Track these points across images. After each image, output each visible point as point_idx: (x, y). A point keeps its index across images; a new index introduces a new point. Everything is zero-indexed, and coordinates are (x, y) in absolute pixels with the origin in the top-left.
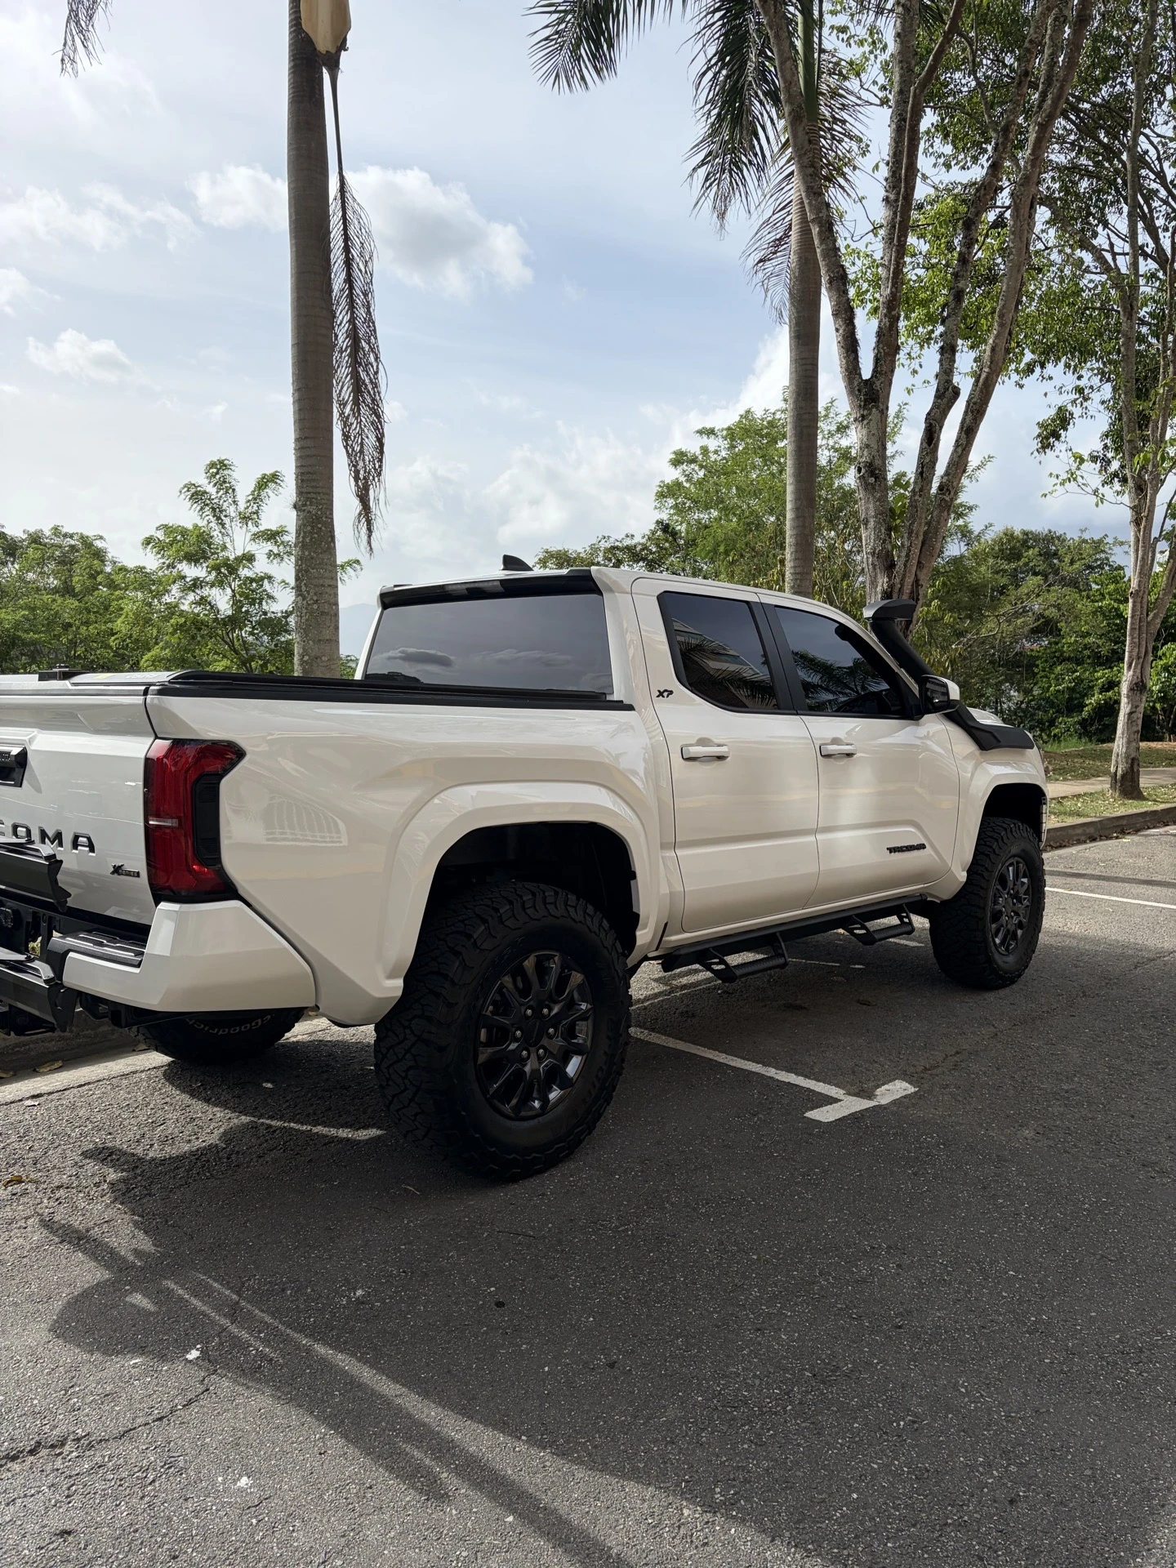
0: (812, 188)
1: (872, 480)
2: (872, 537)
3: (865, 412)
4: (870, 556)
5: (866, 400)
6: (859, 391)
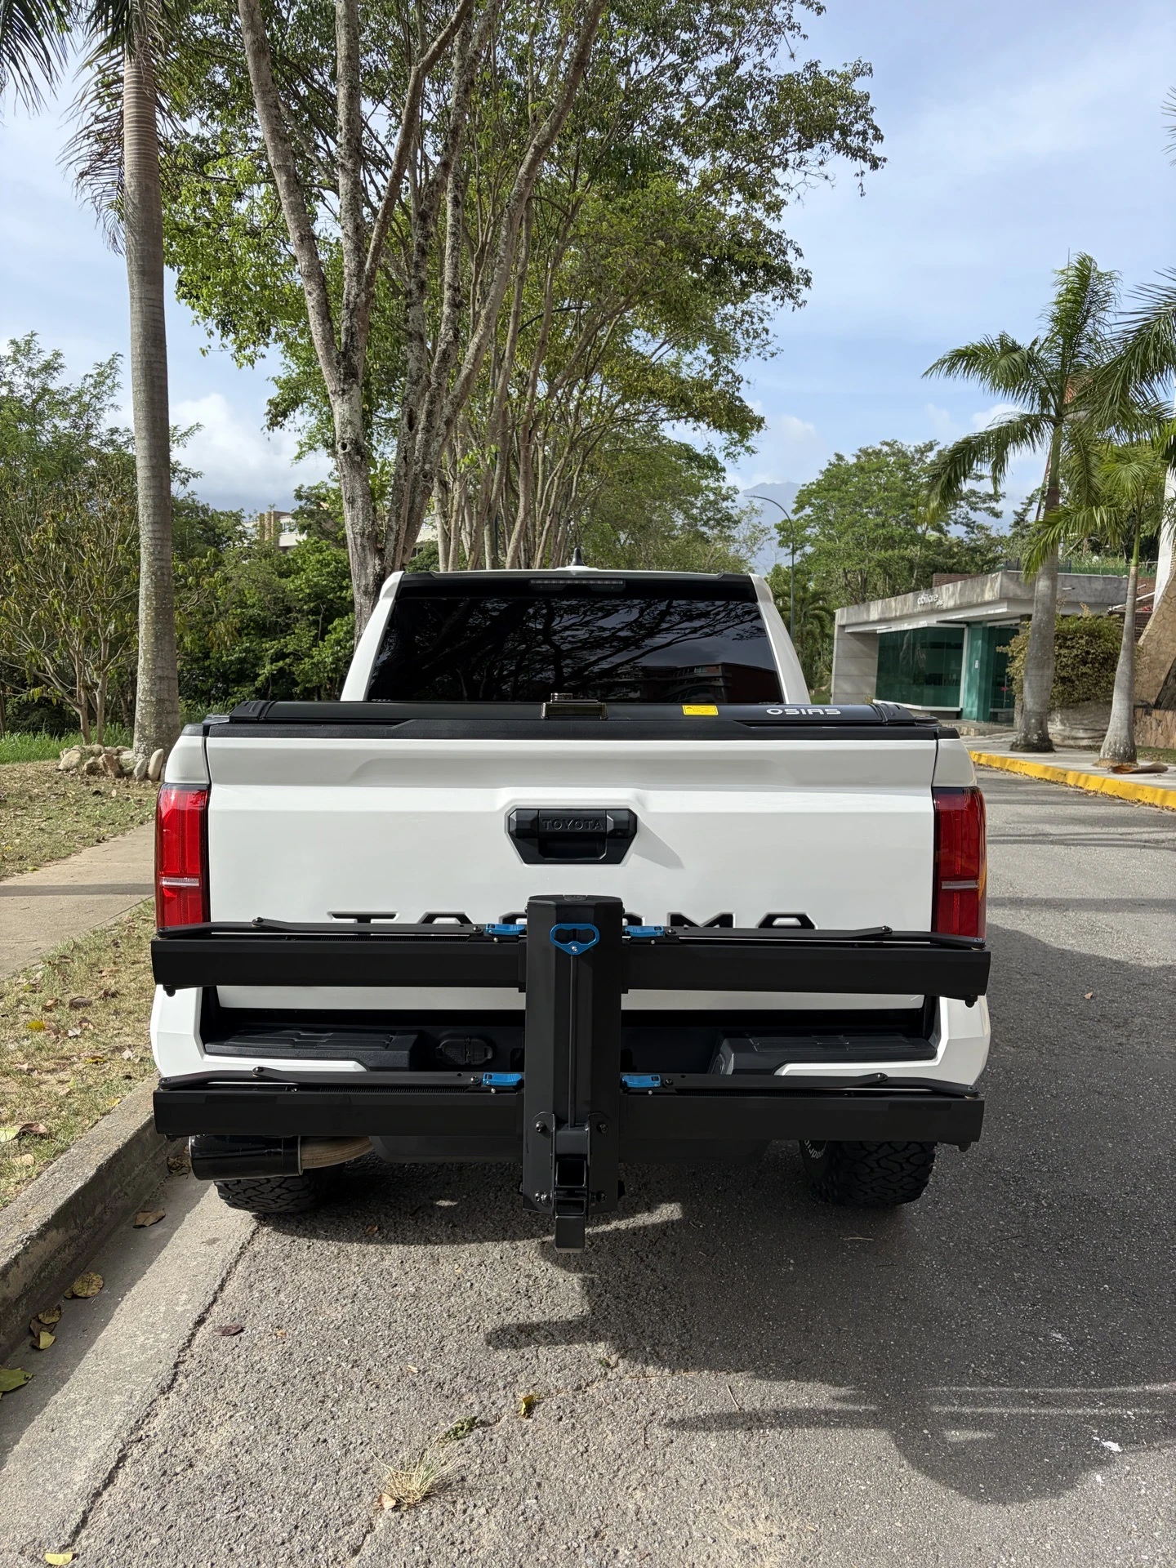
0: (278, 131)
1: (358, 458)
2: (361, 516)
3: (346, 387)
4: (358, 536)
5: (345, 374)
6: (338, 362)
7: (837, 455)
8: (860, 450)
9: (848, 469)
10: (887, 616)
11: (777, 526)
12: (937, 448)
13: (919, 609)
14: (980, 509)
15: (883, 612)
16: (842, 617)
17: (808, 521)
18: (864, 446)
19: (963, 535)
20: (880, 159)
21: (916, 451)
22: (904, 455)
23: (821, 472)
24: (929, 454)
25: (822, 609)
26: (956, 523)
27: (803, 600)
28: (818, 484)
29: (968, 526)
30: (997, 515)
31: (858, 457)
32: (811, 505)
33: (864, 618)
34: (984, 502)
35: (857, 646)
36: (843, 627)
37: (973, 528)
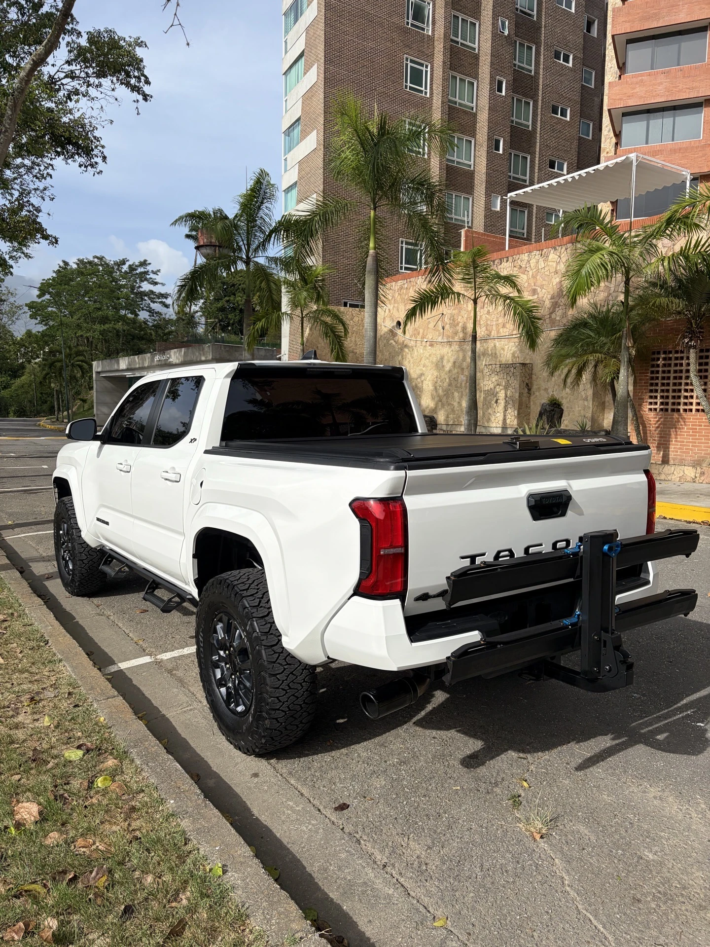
7: (64, 262)
8: (78, 260)
9: (72, 271)
10: (133, 367)
11: (26, 305)
12: (128, 264)
13: (156, 363)
14: (156, 302)
15: (129, 364)
16: (98, 367)
17: (49, 303)
18: (81, 258)
19: (148, 317)
20: (148, 95)
21: (115, 264)
22: (108, 265)
23: (54, 272)
24: (123, 266)
25: (82, 361)
26: (143, 310)
27: (70, 355)
28: (54, 279)
29: (150, 312)
30: (167, 306)
31: (78, 264)
32: (49, 293)
33: (116, 367)
34: (159, 299)
35: (108, 384)
36: (99, 373)
37: (153, 313)
